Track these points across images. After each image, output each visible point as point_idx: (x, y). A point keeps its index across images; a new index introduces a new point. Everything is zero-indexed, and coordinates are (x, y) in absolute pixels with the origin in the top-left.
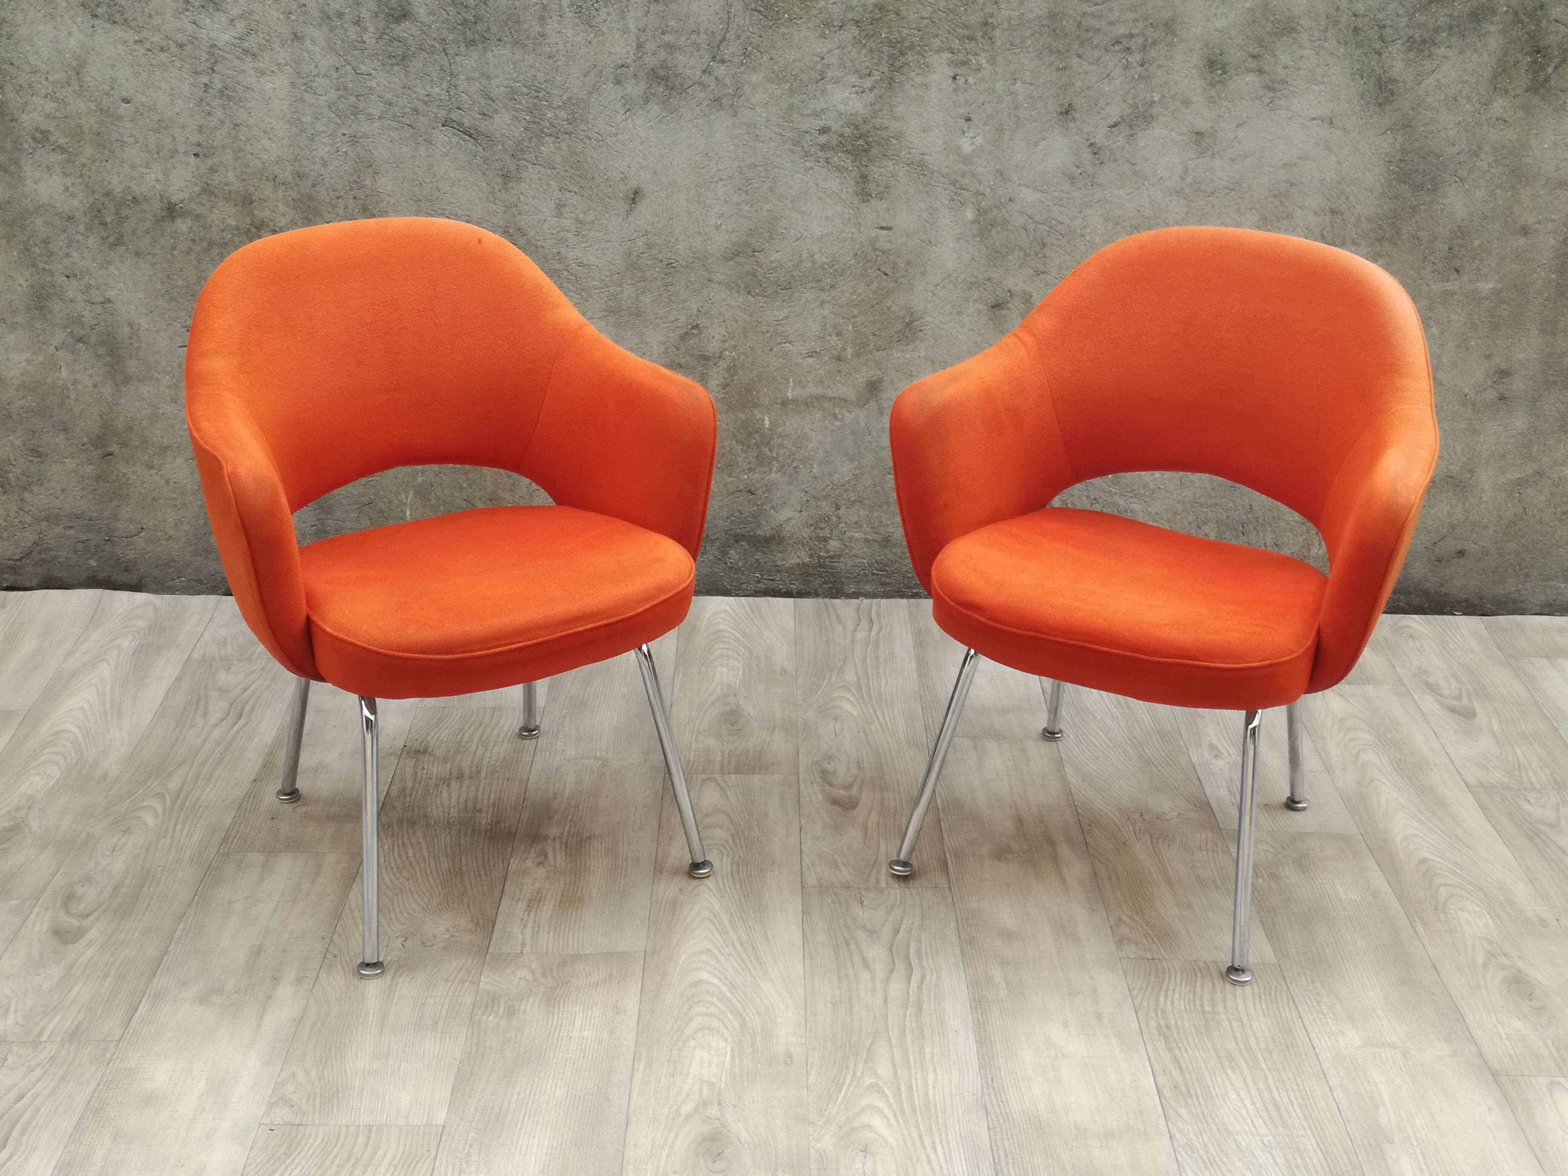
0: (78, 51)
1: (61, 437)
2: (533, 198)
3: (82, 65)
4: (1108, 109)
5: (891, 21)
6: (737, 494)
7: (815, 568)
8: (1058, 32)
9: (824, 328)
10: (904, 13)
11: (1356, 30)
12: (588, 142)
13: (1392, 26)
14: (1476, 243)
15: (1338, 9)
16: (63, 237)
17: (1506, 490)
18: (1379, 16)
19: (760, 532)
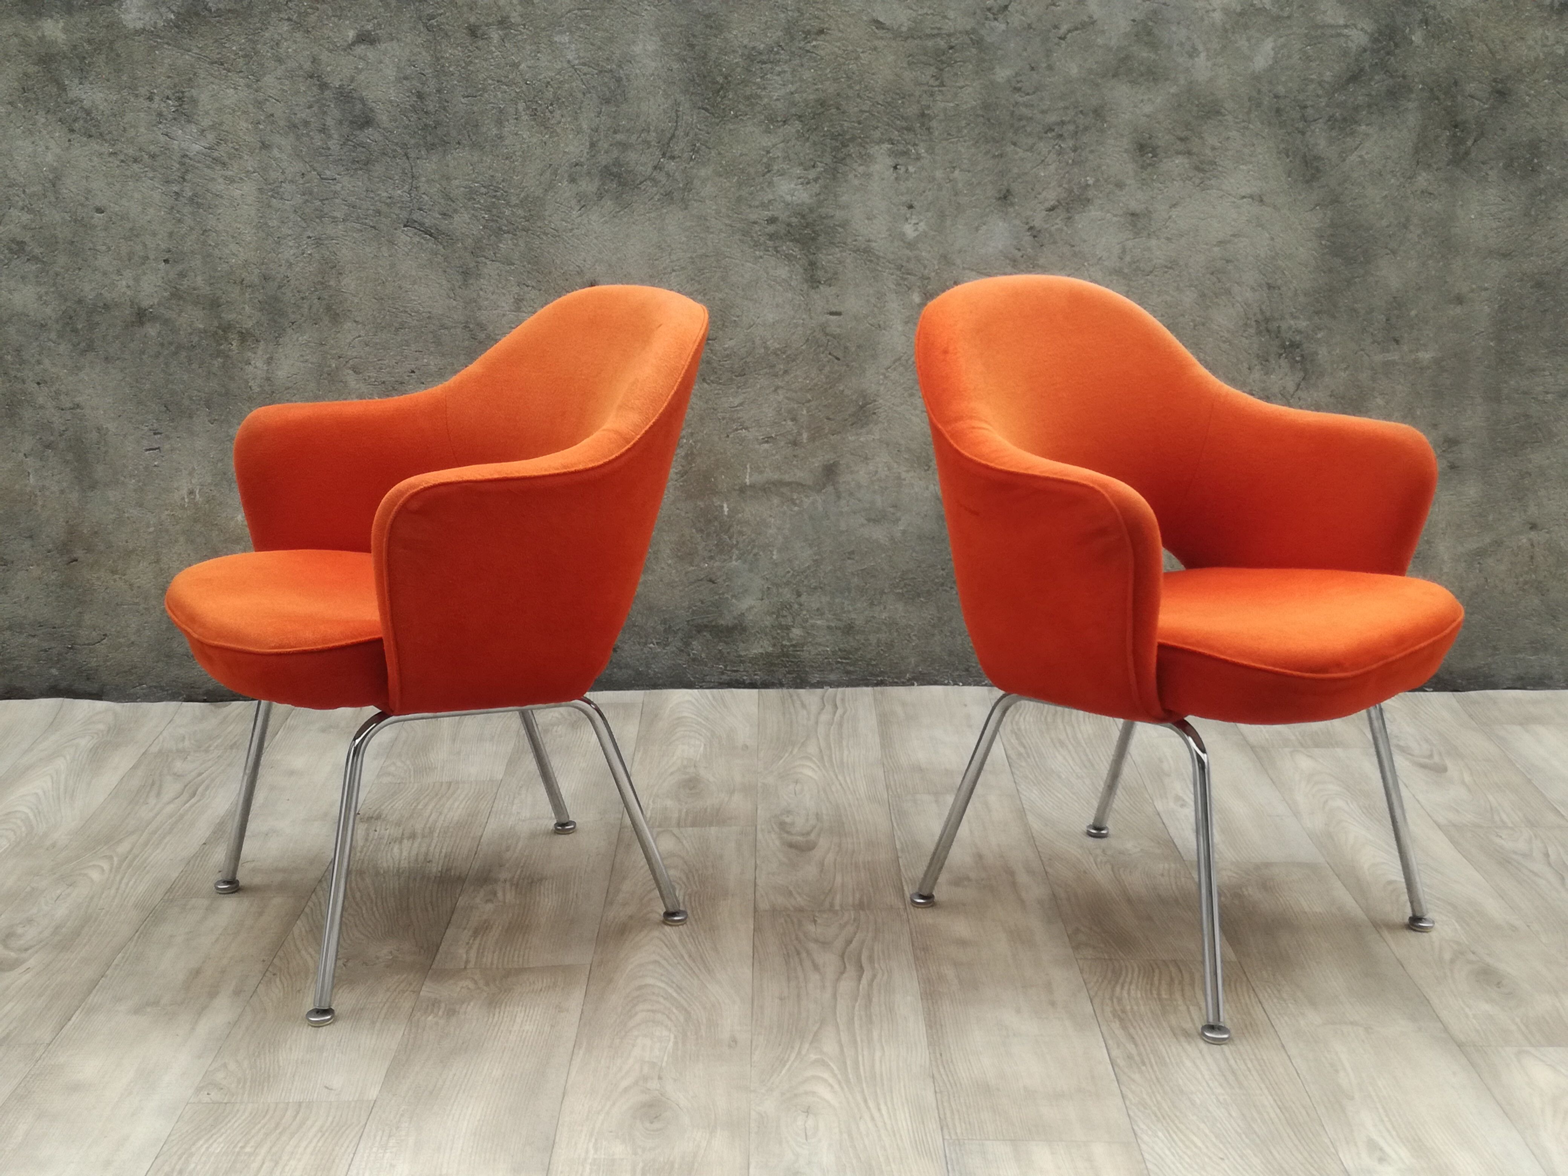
0: (55, 164)
1: (28, 544)
2: (493, 294)
3: (58, 177)
4: (1044, 193)
5: (831, 114)
6: (698, 584)
7: (778, 657)
8: (992, 121)
9: (779, 412)
10: (845, 107)
11: (1278, 111)
12: (545, 238)
13: (1312, 106)
14: (1413, 313)
15: (1259, 92)
16: (35, 344)
17: (1465, 561)
18: (1300, 97)
19: (722, 622)
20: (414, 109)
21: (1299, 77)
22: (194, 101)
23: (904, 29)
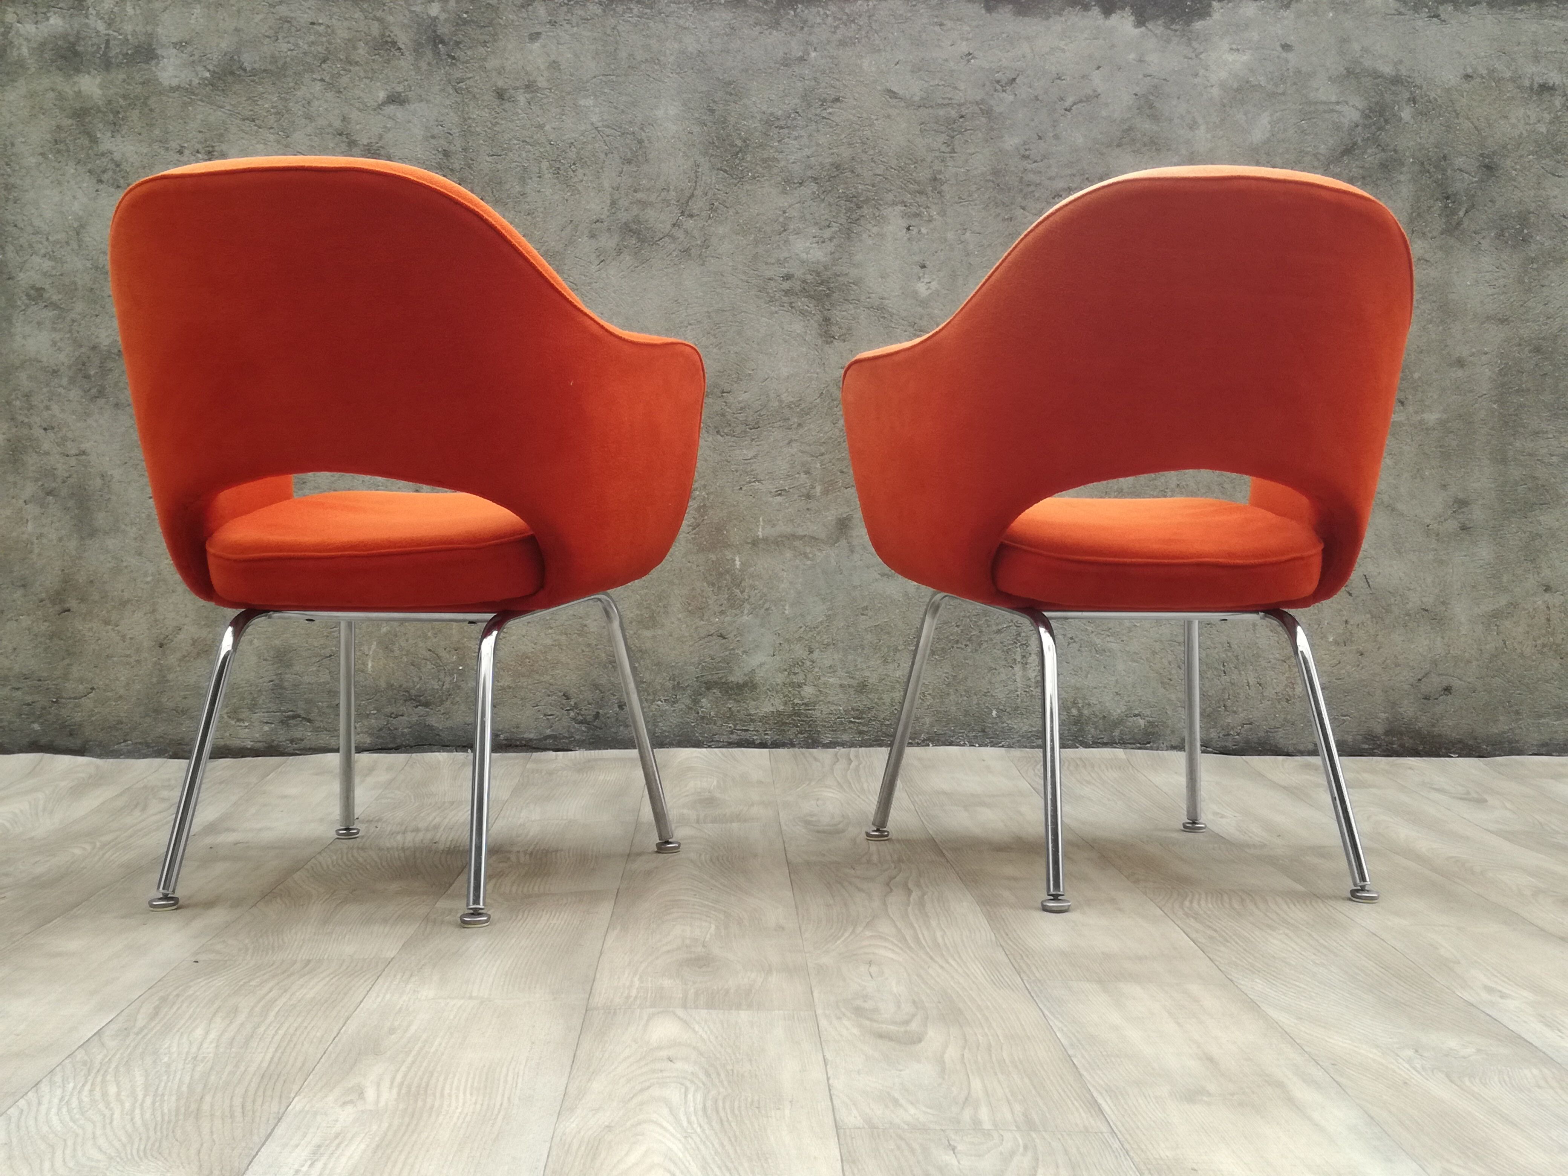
0: (81, 213)
1: (19, 594)
3: (82, 226)
5: (847, 177)
6: (708, 639)
7: (790, 716)
8: (1002, 186)
9: (793, 467)
10: (859, 171)
14: (1416, 375)
16: (45, 390)
19: (731, 679)
21: (1294, 149)
23: (917, 99)
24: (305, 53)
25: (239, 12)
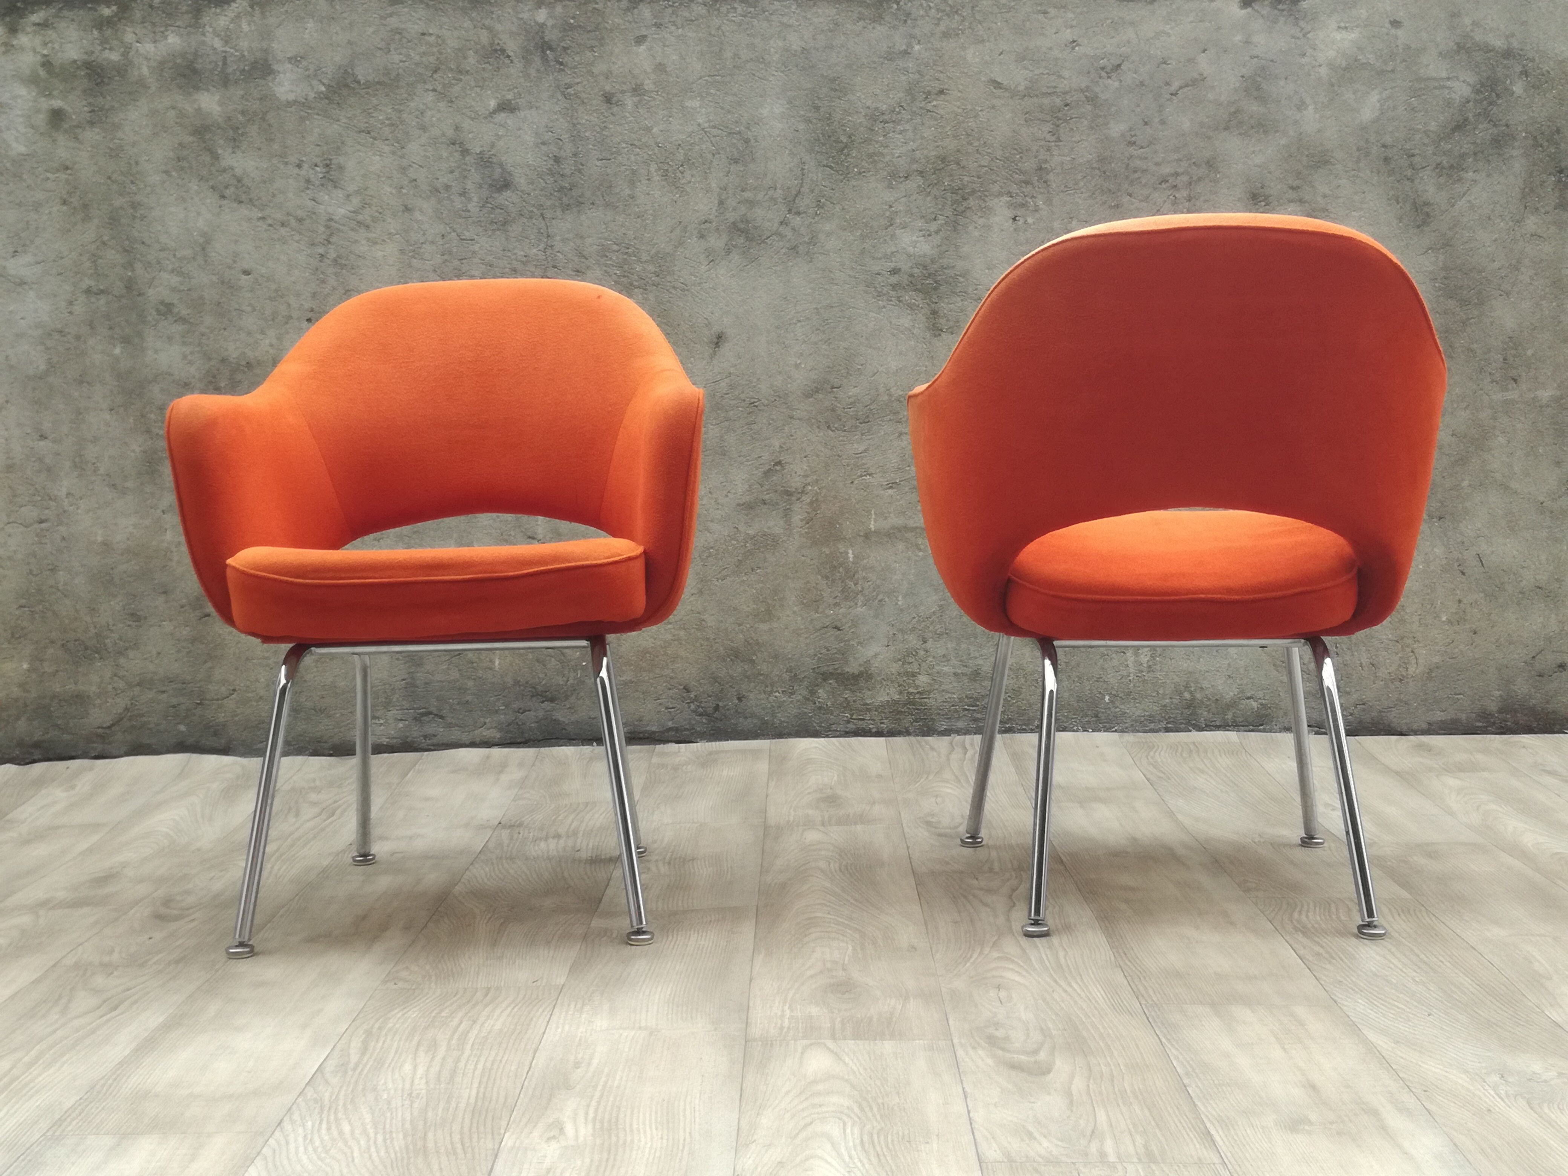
0: (206, 229)
1: (161, 599)
3: (208, 241)
5: (952, 170)
6: (823, 631)
7: (905, 705)
8: (1108, 173)
9: (903, 458)
10: (964, 163)
11: (1386, 160)
12: (673, 292)
13: (1419, 155)
14: (1530, 353)
15: (1367, 141)
18: (1407, 146)
19: (847, 669)
20: (551, 173)
21: (1405, 127)
22: (341, 168)
23: (1021, 88)
24: (416, 64)
25: (350, 24)
